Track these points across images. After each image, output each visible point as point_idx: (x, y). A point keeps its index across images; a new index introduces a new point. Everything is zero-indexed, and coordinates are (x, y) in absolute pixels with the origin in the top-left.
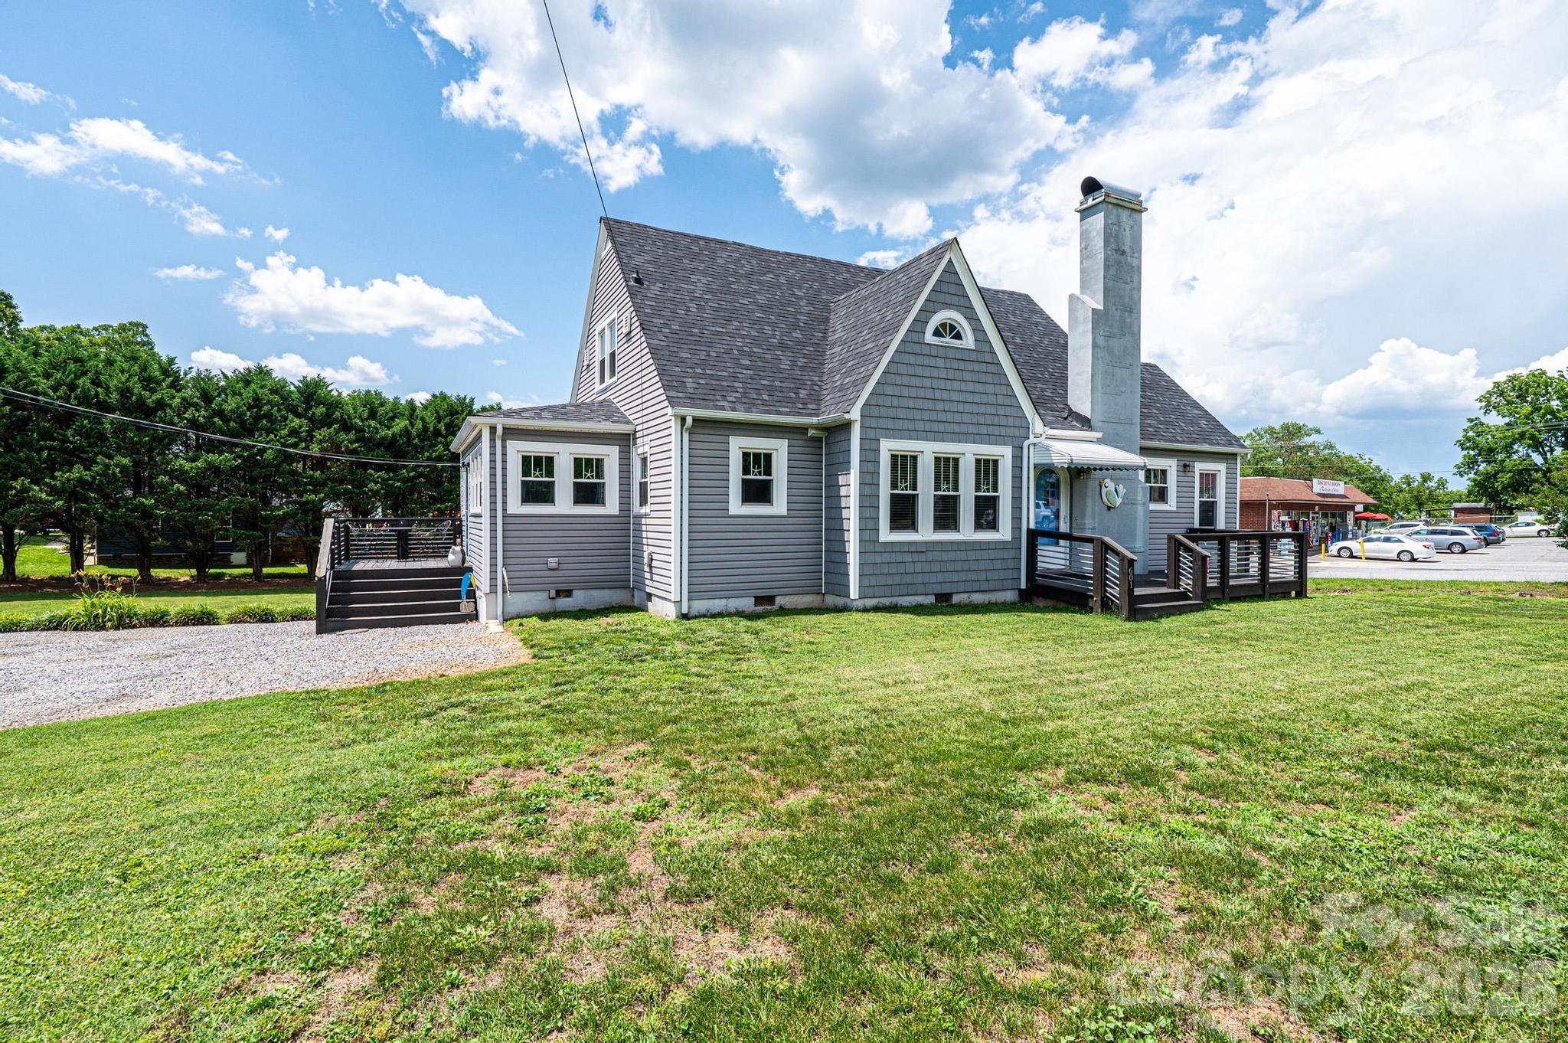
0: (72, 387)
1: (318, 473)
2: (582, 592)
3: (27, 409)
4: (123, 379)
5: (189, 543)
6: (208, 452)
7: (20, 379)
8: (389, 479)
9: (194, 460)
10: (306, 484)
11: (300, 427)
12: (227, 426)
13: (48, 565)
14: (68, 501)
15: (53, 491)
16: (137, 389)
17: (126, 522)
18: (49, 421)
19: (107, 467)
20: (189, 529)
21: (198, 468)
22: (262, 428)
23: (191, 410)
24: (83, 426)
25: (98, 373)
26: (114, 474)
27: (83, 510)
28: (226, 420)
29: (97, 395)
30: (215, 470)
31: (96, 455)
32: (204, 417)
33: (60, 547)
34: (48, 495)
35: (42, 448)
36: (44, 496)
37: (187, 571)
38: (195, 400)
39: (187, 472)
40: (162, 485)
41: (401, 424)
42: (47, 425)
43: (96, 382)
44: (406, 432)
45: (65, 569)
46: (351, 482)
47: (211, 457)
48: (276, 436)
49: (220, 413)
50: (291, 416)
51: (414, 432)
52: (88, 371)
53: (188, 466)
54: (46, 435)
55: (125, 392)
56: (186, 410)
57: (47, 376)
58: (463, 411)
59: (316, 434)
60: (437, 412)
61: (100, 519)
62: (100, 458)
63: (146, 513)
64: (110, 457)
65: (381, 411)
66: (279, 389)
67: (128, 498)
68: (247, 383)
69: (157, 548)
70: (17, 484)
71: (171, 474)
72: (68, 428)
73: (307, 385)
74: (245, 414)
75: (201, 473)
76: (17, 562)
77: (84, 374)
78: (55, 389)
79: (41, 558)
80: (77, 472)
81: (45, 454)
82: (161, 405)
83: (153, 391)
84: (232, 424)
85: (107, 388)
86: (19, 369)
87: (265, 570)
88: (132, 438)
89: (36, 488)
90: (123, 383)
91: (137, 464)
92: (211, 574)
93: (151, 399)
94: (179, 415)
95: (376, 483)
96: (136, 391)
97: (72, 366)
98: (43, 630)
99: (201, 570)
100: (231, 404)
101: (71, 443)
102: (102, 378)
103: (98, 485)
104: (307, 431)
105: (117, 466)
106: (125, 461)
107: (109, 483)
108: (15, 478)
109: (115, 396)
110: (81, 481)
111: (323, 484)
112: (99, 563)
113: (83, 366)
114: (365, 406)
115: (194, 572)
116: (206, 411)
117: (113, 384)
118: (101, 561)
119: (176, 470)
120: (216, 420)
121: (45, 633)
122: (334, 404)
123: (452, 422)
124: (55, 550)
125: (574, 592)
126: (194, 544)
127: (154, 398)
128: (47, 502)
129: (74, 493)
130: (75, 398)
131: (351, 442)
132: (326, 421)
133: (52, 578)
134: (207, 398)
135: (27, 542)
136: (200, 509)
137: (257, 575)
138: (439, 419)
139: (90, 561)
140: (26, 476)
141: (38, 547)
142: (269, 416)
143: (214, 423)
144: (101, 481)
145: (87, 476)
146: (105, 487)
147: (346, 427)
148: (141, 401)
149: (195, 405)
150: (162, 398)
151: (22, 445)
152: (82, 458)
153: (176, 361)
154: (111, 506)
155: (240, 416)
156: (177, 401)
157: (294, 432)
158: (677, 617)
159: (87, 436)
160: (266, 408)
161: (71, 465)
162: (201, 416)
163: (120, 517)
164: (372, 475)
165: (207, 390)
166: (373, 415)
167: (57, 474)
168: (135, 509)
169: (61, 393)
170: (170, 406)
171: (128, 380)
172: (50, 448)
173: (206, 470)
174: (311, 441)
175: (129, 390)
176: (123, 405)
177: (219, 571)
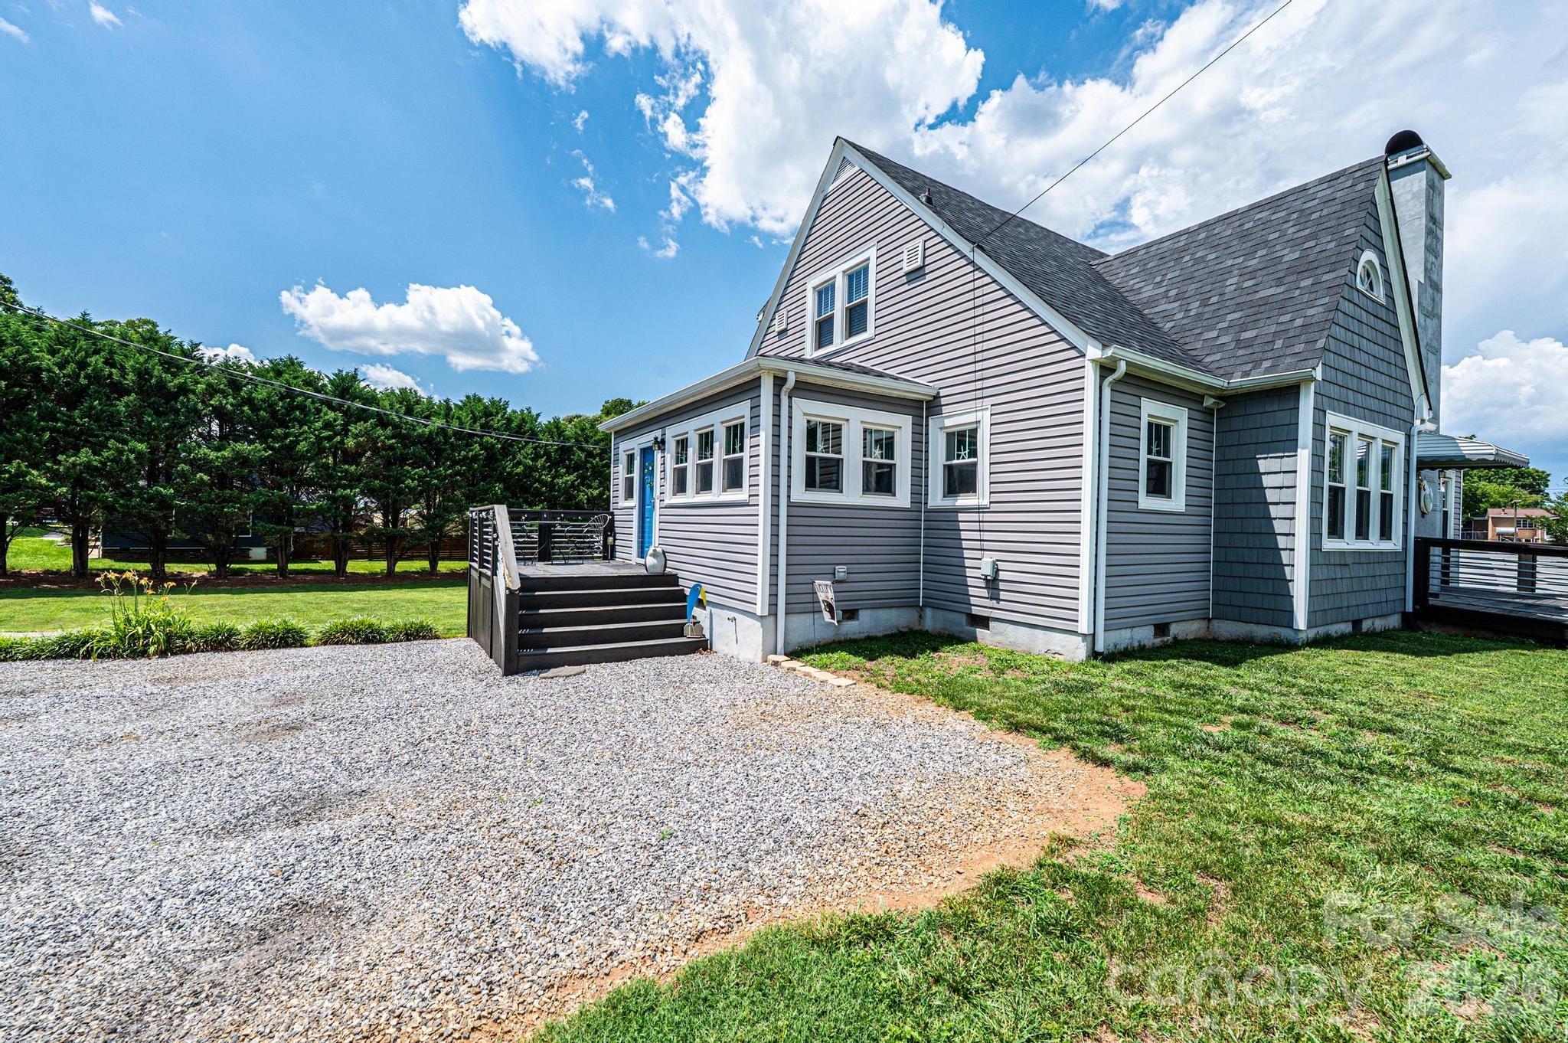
0: (82, 365)
1: (353, 468)
2: (869, 612)
3: (26, 387)
4: (142, 360)
5: (210, 537)
6: (236, 441)
7: (18, 353)
8: (426, 476)
9: (219, 449)
10: (341, 478)
11: (335, 420)
12: (257, 415)
13: (45, 558)
14: (73, 488)
15: (55, 476)
16: (157, 370)
17: (140, 513)
18: (53, 401)
19: (121, 452)
20: (212, 522)
21: (224, 457)
22: (296, 420)
23: (218, 397)
24: (92, 408)
25: (112, 352)
26: (128, 460)
27: (91, 499)
28: (255, 409)
29: (110, 375)
30: (243, 460)
31: (108, 439)
32: (232, 405)
33: (58, 539)
34: (48, 480)
35: (44, 430)
36: (44, 481)
37: (205, 566)
38: (222, 386)
39: (211, 461)
40: (183, 475)
41: (438, 423)
42: (50, 405)
43: (109, 362)
44: (442, 431)
45: (66, 563)
46: (386, 478)
47: (239, 446)
48: (309, 428)
49: (249, 401)
50: (325, 409)
51: (450, 432)
52: (100, 350)
53: (212, 455)
54: (48, 415)
55: (143, 374)
56: (212, 396)
57: (53, 352)
58: (497, 413)
59: (352, 428)
60: (472, 412)
61: (109, 508)
62: (111, 443)
63: (164, 504)
64: (124, 442)
65: (418, 409)
66: (311, 381)
67: (142, 488)
68: (279, 374)
69: (174, 542)
70: (12, 468)
71: (192, 463)
72: (75, 408)
73: (343, 379)
74: (277, 405)
75: (228, 463)
76: (8, 554)
77: (97, 352)
78: (61, 366)
79: (37, 550)
80: (85, 455)
81: (47, 435)
82: (183, 389)
83: (175, 375)
84: (262, 413)
85: (123, 369)
86: (18, 343)
87: (291, 566)
88: (150, 423)
89: (35, 472)
90: (141, 364)
91: (154, 450)
92: (234, 569)
93: (173, 383)
94: (203, 402)
95: (413, 480)
96: (156, 373)
97: (82, 343)
98: (47, 658)
99: (221, 565)
100: (261, 394)
101: (78, 425)
102: (116, 357)
103: (110, 472)
104: (341, 425)
105: (132, 451)
106: (142, 447)
107: (122, 470)
108: (9, 461)
109: (131, 376)
110: (88, 466)
111: (359, 479)
112: (104, 556)
113: (94, 344)
114: (401, 403)
115: (213, 567)
116: (234, 398)
117: (129, 364)
118: (106, 555)
119: (200, 459)
120: (246, 408)
121: (50, 664)
122: (371, 399)
123: (487, 423)
124: (52, 542)
125: (861, 612)
126: (217, 538)
127: (176, 381)
128: (47, 488)
129: (78, 480)
130: (85, 378)
131: (388, 438)
132: (362, 416)
133: (47, 572)
134: (235, 385)
135: (20, 534)
136: (225, 500)
137: (282, 571)
138: (475, 419)
139: (94, 554)
140: (23, 458)
141: (33, 539)
142: (302, 408)
143: (243, 412)
144: (113, 468)
145: (96, 461)
146: (117, 474)
147: (383, 422)
148: (161, 385)
149: (222, 392)
150: (185, 382)
151: (19, 425)
152: (89, 442)
153: (201, 347)
154: (122, 496)
155: (271, 406)
156: (201, 387)
157: (328, 425)
158: (1088, 658)
159: (97, 419)
160: (300, 399)
161: (77, 450)
162: (229, 403)
163: (134, 507)
164: (408, 472)
165: (233, 378)
166: (409, 412)
167: (61, 457)
168: (151, 499)
169: (68, 370)
170: (193, 391)
171: (146, 361)
172: (53, 430)
173: (234, 459)
174: (346, 435)
175: (148, 372)
176: (140, 387)
177: (238, 566)
